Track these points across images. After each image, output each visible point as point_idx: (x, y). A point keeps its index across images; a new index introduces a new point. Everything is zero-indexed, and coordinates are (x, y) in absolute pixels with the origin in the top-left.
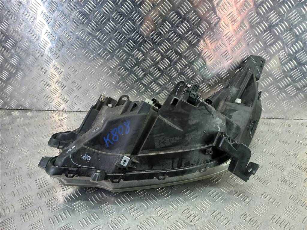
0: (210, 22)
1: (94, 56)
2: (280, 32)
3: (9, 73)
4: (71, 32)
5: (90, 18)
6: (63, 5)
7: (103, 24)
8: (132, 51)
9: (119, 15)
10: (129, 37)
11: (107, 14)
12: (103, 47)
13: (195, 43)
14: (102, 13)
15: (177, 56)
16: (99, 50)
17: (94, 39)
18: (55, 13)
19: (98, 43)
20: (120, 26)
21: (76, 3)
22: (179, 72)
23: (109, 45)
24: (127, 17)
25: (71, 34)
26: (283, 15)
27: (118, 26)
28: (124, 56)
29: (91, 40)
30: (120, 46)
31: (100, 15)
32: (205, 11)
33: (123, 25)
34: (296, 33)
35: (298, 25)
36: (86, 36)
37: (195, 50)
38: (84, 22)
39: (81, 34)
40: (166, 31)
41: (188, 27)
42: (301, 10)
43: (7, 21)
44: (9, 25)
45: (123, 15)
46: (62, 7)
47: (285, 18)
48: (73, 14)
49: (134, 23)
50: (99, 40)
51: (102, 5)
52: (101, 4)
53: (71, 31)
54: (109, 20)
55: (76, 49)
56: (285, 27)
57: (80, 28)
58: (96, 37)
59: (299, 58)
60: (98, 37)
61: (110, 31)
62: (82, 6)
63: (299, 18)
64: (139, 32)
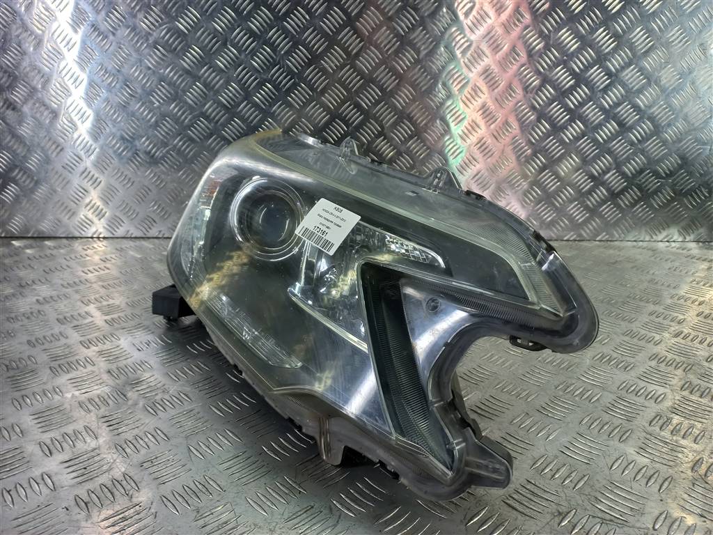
0: (419, 48)
1: (194, 117)
2: (546, 67)
3: (12, 156)
4: (149, 68)
5: (189, 41)
6: (135, 16)
7: (214, 53)
8: (271, 105)
9: (245, 35)
10: (265, 77)
11: (221, 34)
12: (215, 97)
13: (393, 88)
14: (213, 31)
15: (360, 115)
16: (205, 104)
17: (195, 81)
18: (119, 31)
19: (204, 90)
20: (246, 55)
21: (160, 11)
22: (365, 147)
23: (226, 94)
24: (260, 39)
25: (150, 72)
26: (546, 35)
27: (243, 56)
28: (256, 116)
29: (189, 84)
30: (247, 96)
31: (209, 35)
32: (408, 27)
33: (253, 53)
34: (574, 70)
35: (575, 54)
36: (180, 76)
37: (393, 103)
38: (175, 49)
39: (170, 72)
40: (336, 66)
41: (378, 58)
42: (577, 27)
43: (20, 47)
44: (22, 55)
45: (252, 34)
46: (134, 19)
47: (551, 42)
48: (155, 34)
49: (274, 49)
50: (206, 85)
51: (212, 17)
52: (211, 14)
53: (150, 66)
54: (224, 44)
55: (159, 102)
56: (554, 59)
57: (169, 59)
58: (200, 78)
59: (587, 115)
60: (202, 79)
61: (228, 66)
62: (173, 18)
63: (576, 42)
64: (283, 67)
